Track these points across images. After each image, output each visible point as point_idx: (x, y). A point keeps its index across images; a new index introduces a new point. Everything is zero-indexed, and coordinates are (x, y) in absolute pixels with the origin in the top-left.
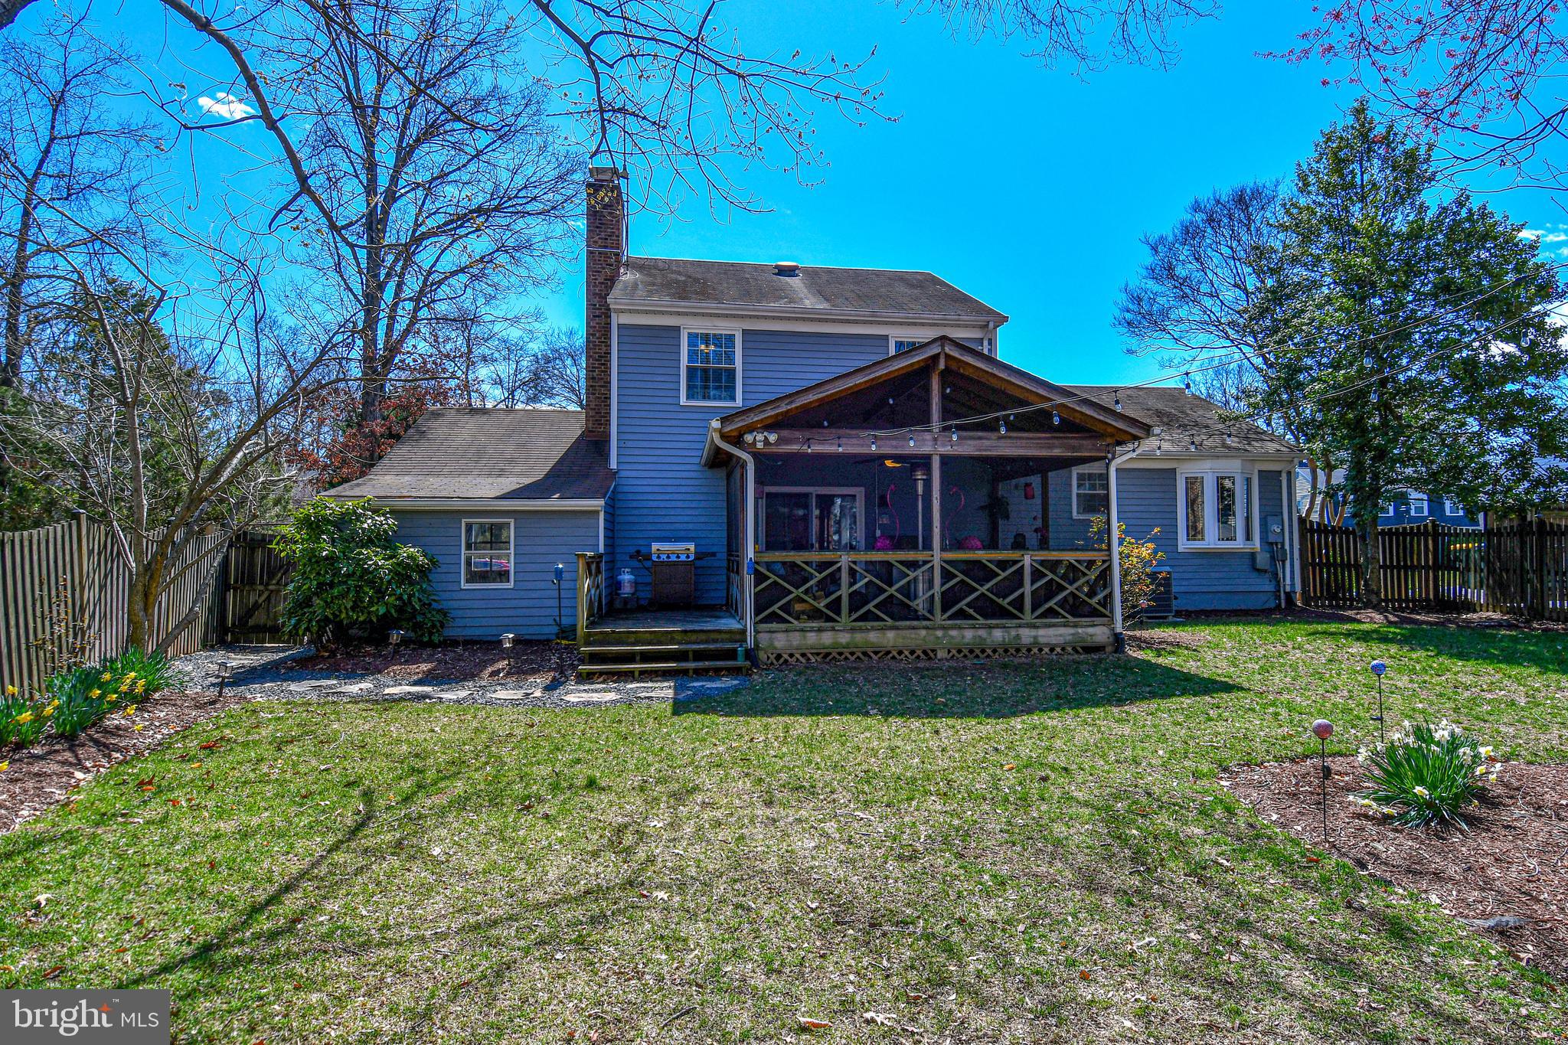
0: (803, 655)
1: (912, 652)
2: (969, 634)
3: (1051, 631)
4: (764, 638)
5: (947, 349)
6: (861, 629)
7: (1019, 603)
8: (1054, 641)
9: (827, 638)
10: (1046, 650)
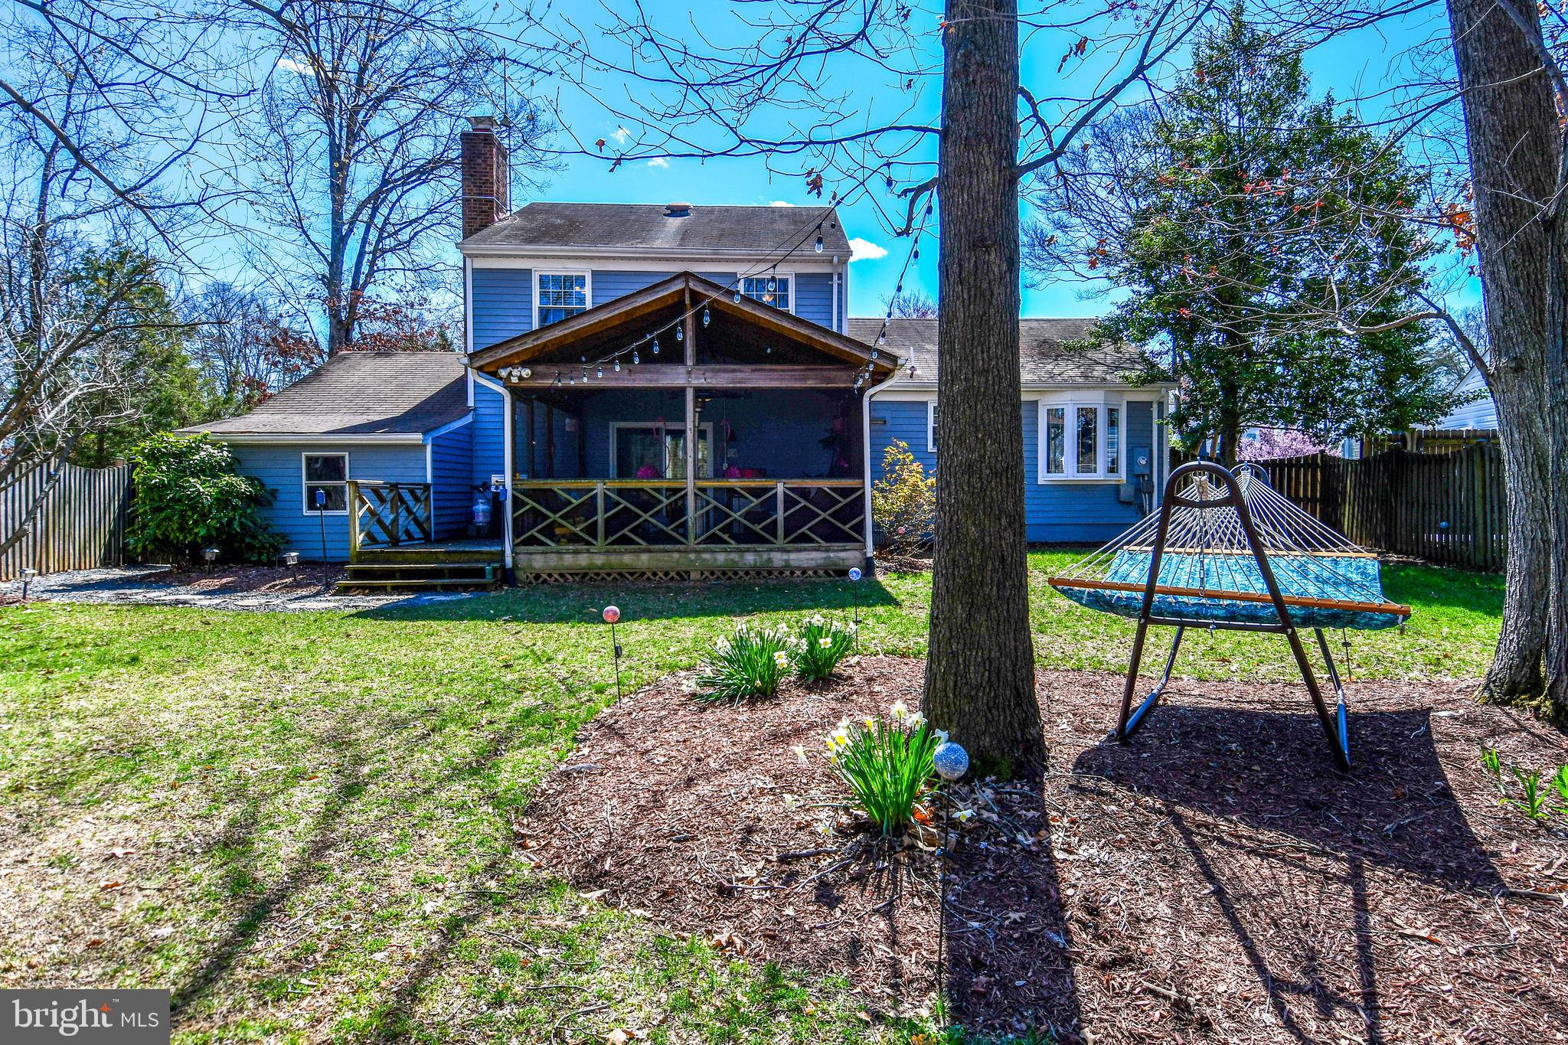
0: (562, 575)
1: (666, 574)
2: (721, 558)
3: (803, 555)
4: (523, 560)
5: (691, 285)
6: (615, 552)
7: (772, 529)
8: (805, 565)
9: (583, 560)
10: (798, 573)
